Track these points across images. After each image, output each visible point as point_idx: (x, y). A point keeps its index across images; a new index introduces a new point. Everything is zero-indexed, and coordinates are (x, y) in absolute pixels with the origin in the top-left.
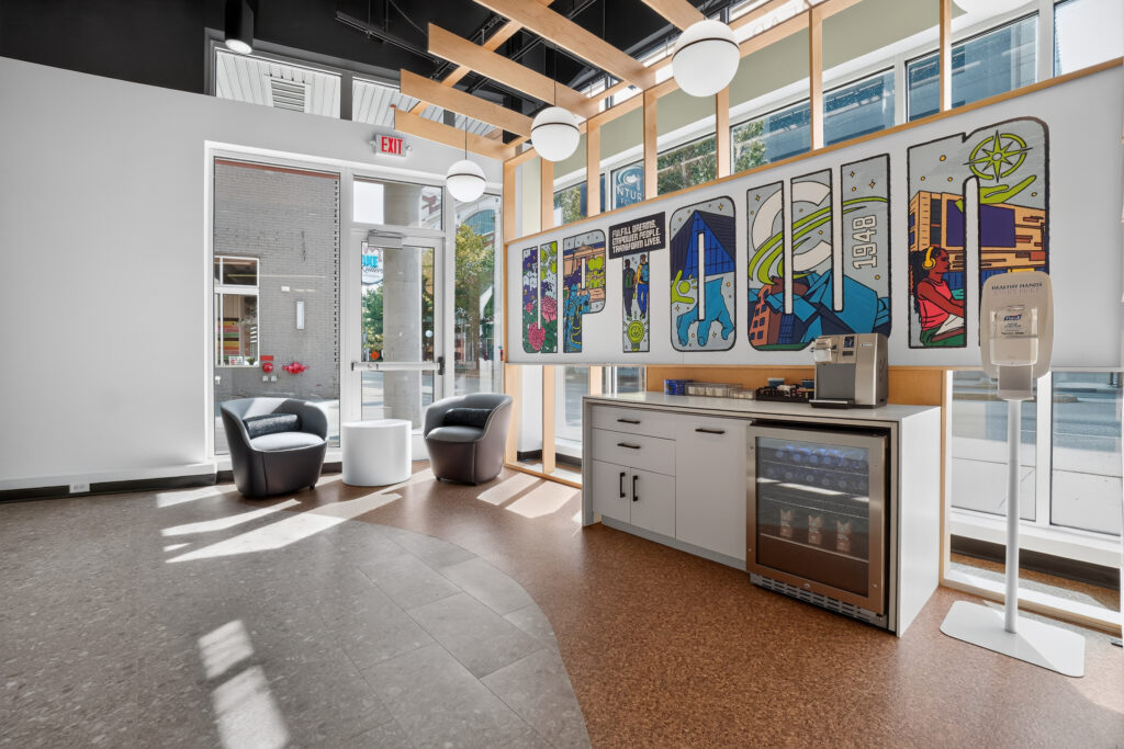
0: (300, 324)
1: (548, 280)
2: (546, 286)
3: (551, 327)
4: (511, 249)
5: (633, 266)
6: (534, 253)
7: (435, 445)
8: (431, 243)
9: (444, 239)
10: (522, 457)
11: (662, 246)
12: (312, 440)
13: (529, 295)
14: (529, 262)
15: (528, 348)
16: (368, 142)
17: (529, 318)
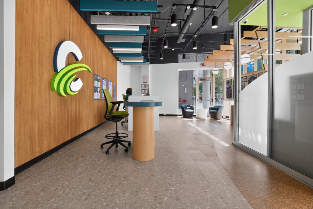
0: (186, 92)
1: (230, 86)
2: (230, 87)
3: (231, 94)
4: (225, 80)
5: (243, 84)
6: (228, 81)
7: (211, 113)
8: (211, 79)
9: (213, 79)
10: (226, 117)
11: (247, 81)
12: (192, 111)
13: (227, 88)
14: (227, 83)
15: (227, 98)
16: (200, 65)
17: (227, 93)
